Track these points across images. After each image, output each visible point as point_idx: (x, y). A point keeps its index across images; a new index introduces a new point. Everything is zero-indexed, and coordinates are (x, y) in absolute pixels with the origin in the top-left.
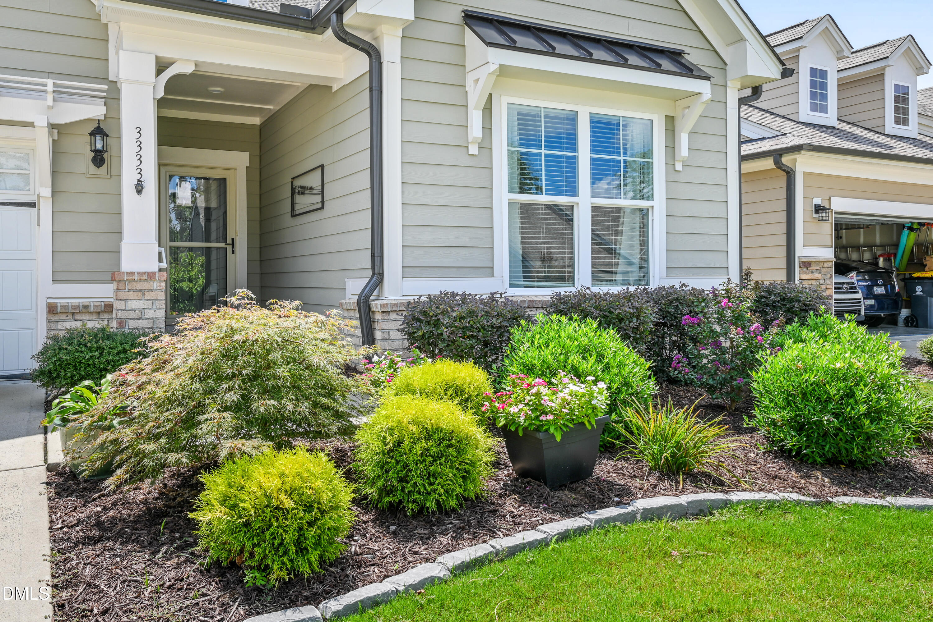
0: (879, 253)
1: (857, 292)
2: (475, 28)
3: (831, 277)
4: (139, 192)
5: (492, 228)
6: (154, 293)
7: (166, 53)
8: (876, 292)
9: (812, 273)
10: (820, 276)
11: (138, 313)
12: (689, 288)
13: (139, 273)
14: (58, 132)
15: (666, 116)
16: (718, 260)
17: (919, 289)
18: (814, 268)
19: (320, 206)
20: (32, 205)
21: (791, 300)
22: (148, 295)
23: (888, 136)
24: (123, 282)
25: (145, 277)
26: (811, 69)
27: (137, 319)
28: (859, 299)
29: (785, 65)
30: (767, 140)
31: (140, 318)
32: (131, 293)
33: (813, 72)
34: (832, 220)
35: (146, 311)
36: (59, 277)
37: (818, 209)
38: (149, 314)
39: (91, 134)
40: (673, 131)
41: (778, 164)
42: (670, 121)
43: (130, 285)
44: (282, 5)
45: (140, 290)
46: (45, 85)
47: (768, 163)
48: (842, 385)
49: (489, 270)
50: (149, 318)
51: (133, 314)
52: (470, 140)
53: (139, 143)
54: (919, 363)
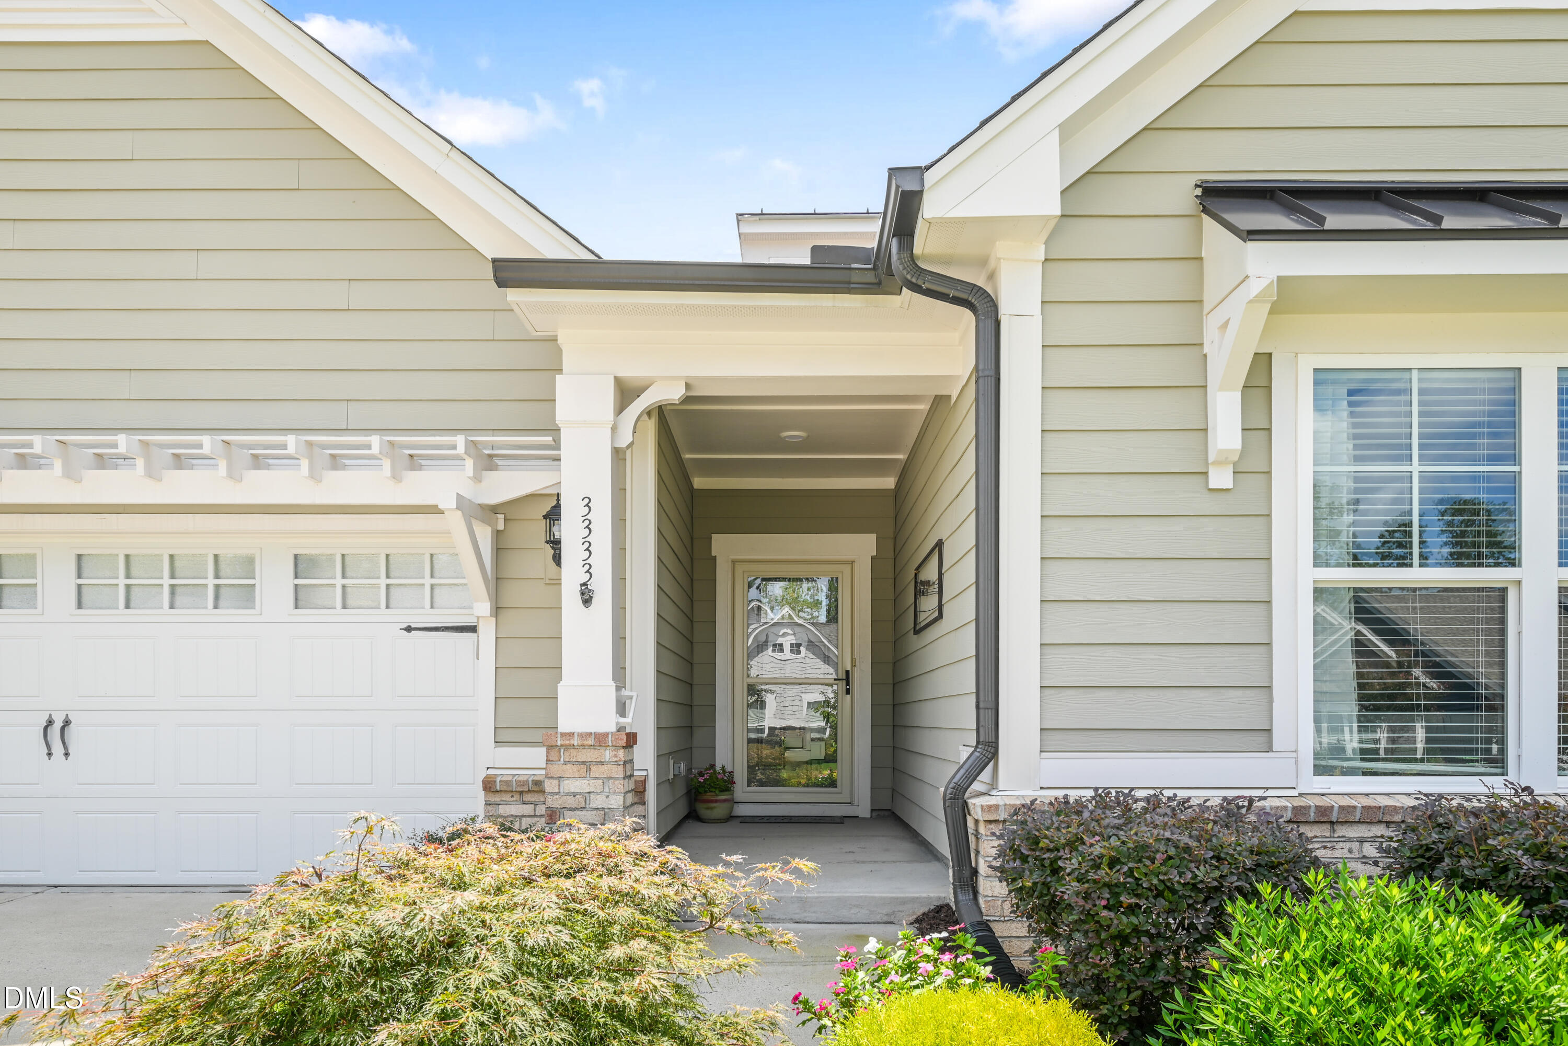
4: (587, 601)
5: (1269, 644)
6: (605, 767)
7: (632, 372)
11: (580, 800)
13: (581, 735)
14: (505, 519)
19: (937, 613)
20: (472, 629)
22: (596, 771)
24: (556, 749)
25: (590, 741)
27: (577, 809)
31: (583, 808)
32: (569, 766)
35: (592, 796)
36: (505, 736)
39: (545, 517)
43: (567, 754)
44: (815, 249)
45: (583, 763)
46: (454, 447)
49: (1261, 738)
50: (597, 809)
51: (571, 802)
52: (1212, 457)
53: (587, 522)
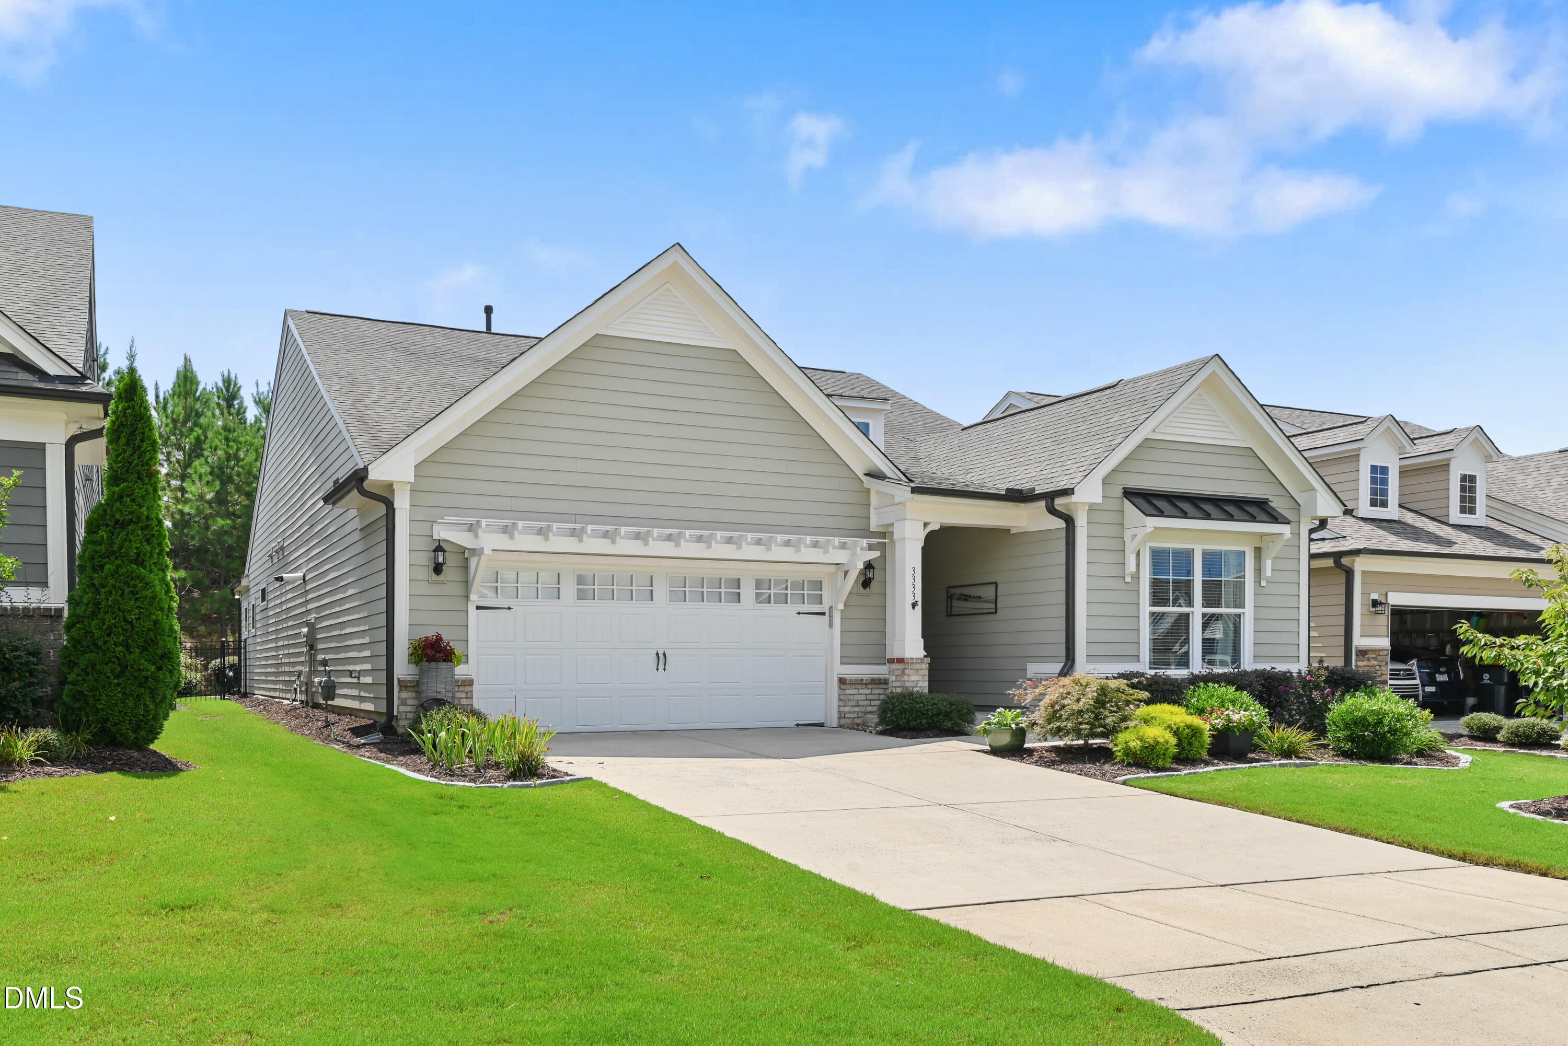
0: (1446, 639)
1: (1415, 679)
2: (1131, 499)
3: (1387, 663)
4: (914, 607)
5: (1139, 629)
6: (921, 670)
8: (1438, 679)
9: (1368, 660)
10: (1375, 663)
11: (915, 684)
12: (1277, 671)
15: (1255, 548)
16: (1291, 651)
17: (1486, 677)
18: (1370, 656)
19: (994, 610)
20: (823, 614)
21: (1349, 679)
23: (1452, 526)
25: (917, 661)
26: (1372, 467)
28: (1417, 685)
29: (1345, 506)
30: (1327, 541)
33: (1374, 469)
34: (1388, 612)
35: (919, 682)
36: (845, 660)
37: (1375, 603)
38: (920, 684)
39: (865, 568)
40: (1260, 558)
41: (1338, 564)
42: (1258, 551)
44: (1007, 489)
47: (1330, 562)
48: (1376, 717)
49: (1136, 658)
52: (1127, 572)
53: (913, 577)
54: (1461, 736)
